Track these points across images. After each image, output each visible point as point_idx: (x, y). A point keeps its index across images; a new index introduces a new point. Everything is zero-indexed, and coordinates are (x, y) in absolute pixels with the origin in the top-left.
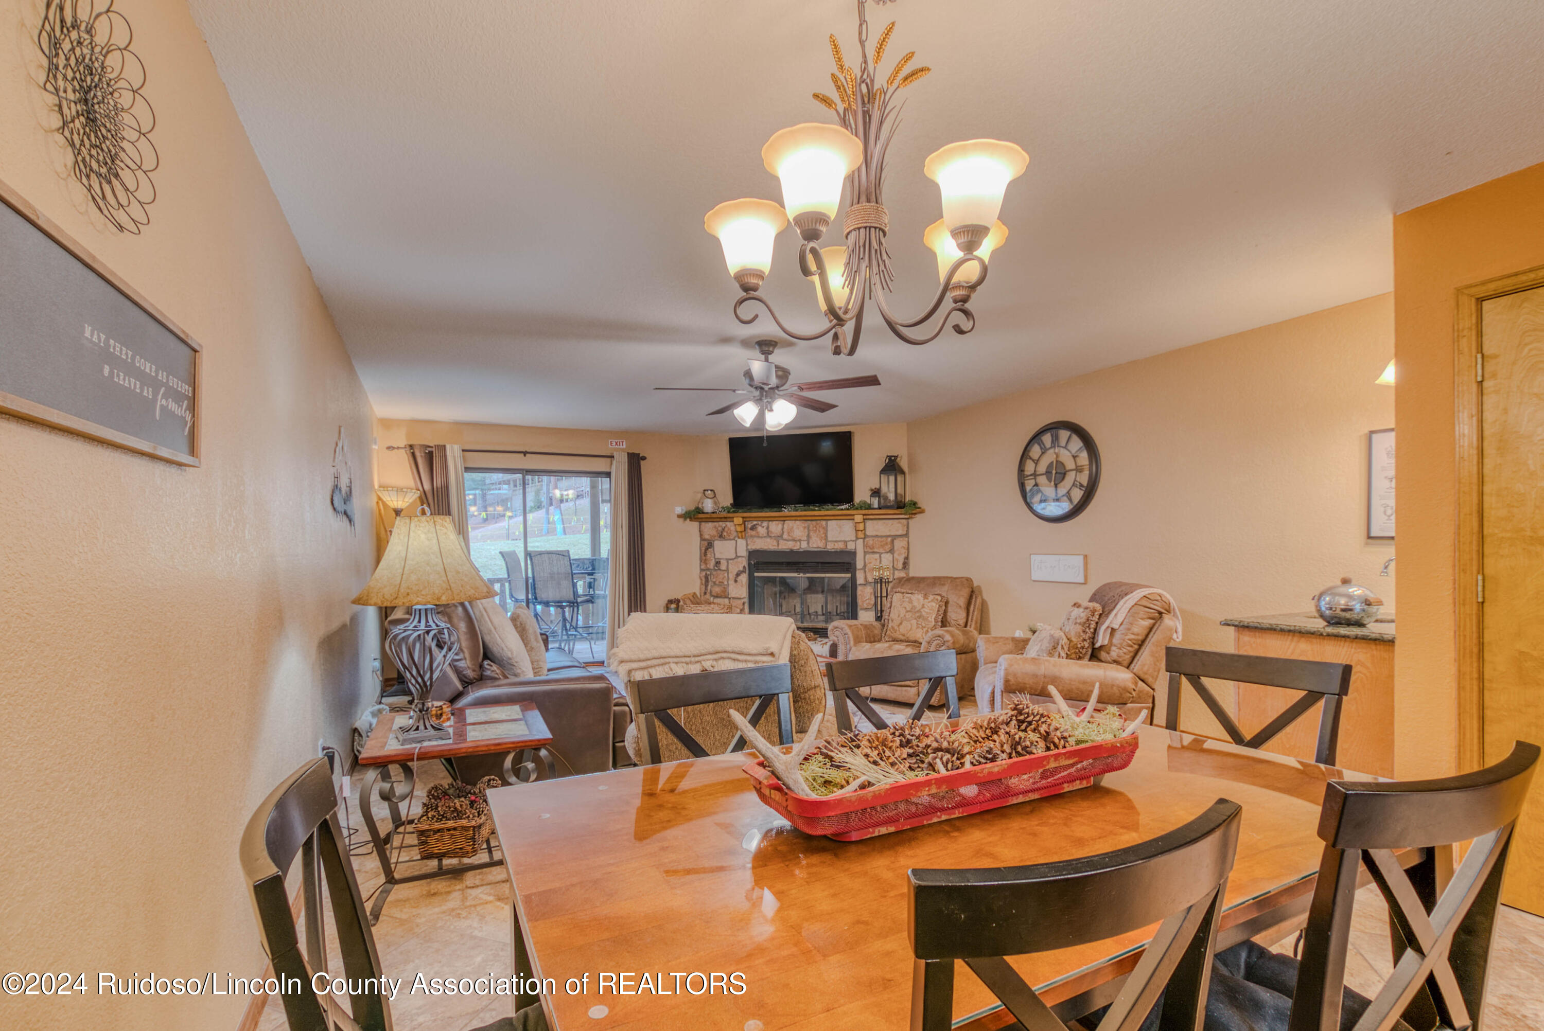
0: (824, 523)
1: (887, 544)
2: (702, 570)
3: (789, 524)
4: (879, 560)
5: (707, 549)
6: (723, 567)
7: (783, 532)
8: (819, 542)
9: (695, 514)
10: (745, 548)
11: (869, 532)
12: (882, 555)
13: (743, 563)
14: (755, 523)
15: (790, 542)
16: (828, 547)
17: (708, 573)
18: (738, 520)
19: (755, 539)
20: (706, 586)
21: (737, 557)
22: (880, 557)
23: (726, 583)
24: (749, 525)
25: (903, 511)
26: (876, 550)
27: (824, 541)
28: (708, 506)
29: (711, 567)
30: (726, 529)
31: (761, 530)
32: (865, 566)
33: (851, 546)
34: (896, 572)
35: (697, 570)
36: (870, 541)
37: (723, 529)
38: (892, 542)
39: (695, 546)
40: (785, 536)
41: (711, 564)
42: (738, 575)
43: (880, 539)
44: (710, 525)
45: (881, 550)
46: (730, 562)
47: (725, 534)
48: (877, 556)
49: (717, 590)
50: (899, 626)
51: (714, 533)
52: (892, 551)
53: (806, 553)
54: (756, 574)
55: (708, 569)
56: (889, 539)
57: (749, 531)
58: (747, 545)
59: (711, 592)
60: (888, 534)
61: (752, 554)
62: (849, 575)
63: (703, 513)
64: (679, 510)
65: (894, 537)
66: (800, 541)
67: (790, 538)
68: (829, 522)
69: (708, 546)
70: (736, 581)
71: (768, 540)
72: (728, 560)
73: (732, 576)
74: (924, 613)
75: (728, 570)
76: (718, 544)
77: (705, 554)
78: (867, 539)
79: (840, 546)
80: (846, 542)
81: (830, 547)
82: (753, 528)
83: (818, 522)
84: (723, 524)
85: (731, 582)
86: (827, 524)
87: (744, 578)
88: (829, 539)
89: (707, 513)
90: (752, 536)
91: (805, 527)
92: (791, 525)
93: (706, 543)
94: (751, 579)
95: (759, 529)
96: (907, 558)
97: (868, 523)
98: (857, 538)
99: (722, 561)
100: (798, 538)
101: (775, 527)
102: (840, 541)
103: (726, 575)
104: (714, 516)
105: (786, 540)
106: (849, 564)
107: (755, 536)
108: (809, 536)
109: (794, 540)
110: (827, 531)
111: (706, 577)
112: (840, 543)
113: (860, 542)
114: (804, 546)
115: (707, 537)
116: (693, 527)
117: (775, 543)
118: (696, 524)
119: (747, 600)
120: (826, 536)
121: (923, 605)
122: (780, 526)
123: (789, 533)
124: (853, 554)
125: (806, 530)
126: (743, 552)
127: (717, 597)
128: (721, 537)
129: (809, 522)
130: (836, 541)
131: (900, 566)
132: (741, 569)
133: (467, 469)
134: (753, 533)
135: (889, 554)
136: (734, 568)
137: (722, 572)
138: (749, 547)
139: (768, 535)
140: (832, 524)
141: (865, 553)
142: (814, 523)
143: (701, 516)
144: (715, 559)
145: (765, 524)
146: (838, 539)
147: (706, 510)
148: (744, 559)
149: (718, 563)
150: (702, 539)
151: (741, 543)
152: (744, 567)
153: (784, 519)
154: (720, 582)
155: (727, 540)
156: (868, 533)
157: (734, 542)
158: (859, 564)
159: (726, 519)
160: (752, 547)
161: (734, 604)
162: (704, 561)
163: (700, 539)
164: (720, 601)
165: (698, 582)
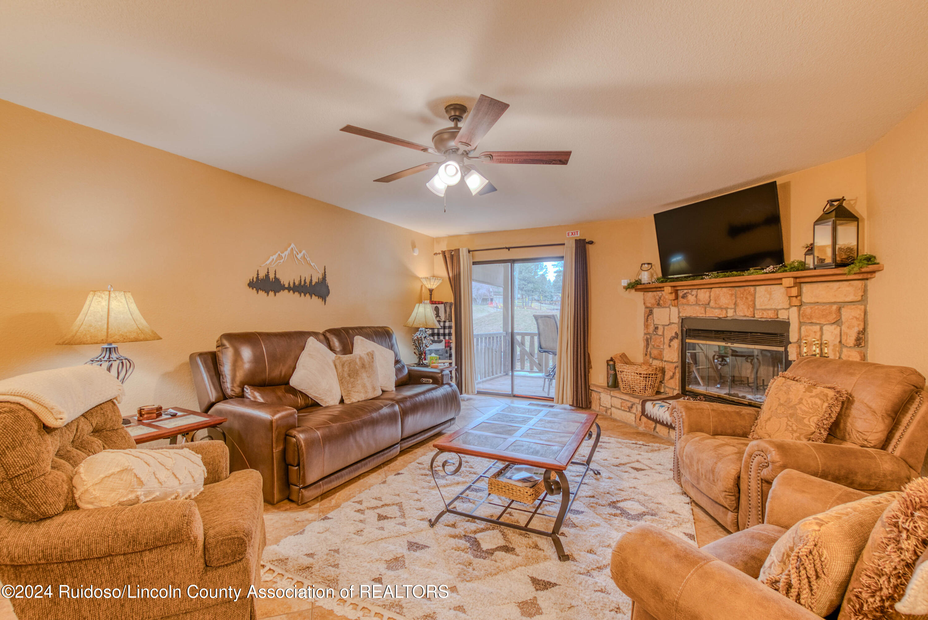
0: (752, 289)
1: (830, 313)
2: (645, 334)
3: (716, 291)
4: (819, 334)
5: (648, 316)
6: (660, 332)
7: (710, 300)
8: (746, 310)
9: (636, 286)
10: (677, 316)
11: (806, 298)
12: (824, 328)
13: (676, 329)
14: (685, 291)
15: (717, 310)
16: (756, 316)
17: (648, 337)
18: (667, 289)
19: (685, 307)
20: (647, 349)
21: (670, 324)
22: (821, 329)
23: (662, 347)
24: (680, 294)
25: (846, 270)
26: (814, 321)
27: (751, 309)
28: (645, 277)
29: (651, 332)
30: (662, 298)
31: (691, 298)
32: (800, 339)
33: (783, 316)
34: (845, 350)
35: (642, 335)
36: (807, 309)
37: (660, 298)
38: (839, 309)
39: (641, 311)
40: (712, 304)
41: (651, 329)
42: (671, 340)
43: (821, 307)
44: (650, 294)
45: (823, 321)
46: (666, 327)
47: (661, 302)
48: (818, 327)
49: (655, 352)
50: (766, 421)
51: (653, 301)
52: (838, 322)
54: (687, 341)
55: (649, 334)
56: (834, 307)
57: (682, 299)
58: (679, 312)
59: (650, 354)
60: (833, 300)
61: (683, 320)
62: (782, 349)
63: (641, 284)
64: (625, 283)
65: (841, 306)
66: (726, 309)
67: (717, 306)
68: (758, 288)
69: (650, 313)
70: (670, 346)
71: (697, 308)
72: (664, 326)
73: (667, 341)
74: (799, 411)
75: (663, 335)
76: (656, 311)
77: (647, 321)
78: (803, 308)
79: (770, 315)
80: (777, 311)
81: (758, 316)
82: (684, 297)
83: (746, 288)
84: (659, 294)
85: (666, 346)
86: (755, 290)
87: (676, 344)
88: (758, 307)
89: (644, 284)
90: (683, 304)
91: (732, 295)
92: (718, 292)
93: (648, 310)
94: (683, 345)
95: (690, 297)
96: (863, 331)
97: (806, 288)
98: (791, 306)
99: (659, 327)
100: (725, 306)
101: (703, 295)
102: (768, 310)
103: (662, 339)
104: (648, 286)
105: (712, 308)
106: (782, 335)
107: (686, 304)
108: (735, 304)
109: (721, 308)
110: (755, 298)
111: (647, 340)
112: (770, 312)
113: (795, 309)
114: (730, 313)
115: (649, 305)
116: (638, 297)
117: (703, 311)
118: (641, 294)
119: (679, 364)
120: (754, 303)
121: (801, 399)
122: (707, 294)
123: (715, 301)
124: (786, 324)
125: (734, 298)
126: (676, 319)
127: (655, 358)
128: (658, 304)
129: (737, 289)
130: (765, 310)
131: (851, 341)
132: (674, 335)
133: (474, 263)
134: (684, 301)
135: (834, 326)
136: (670, 334)
137: (660, 337)
138: (681, 315)
139: (697, 304)
140: (761, 290)
141: (801, 324)
142: (742, 289)
143: (639, 287)
144: (654, 325)
145: (694, 292)
146: (768, 307)
147: (643, 282)
148: (676, 325)
149: (656, 328)
150: (647, 307)
151: (674, 310)
152: (676, 333)
153: (710, 287)
154: (657, 346)
155: (663, 307)
156: (804, 300)
157: (668, 309)
158: (793, 336)
159: (661, 289)
160: (684, 314)
161: (667, 366)
162: (646, 326)
163: (644, 307)
164: (656, 363)
165: (642, 344)
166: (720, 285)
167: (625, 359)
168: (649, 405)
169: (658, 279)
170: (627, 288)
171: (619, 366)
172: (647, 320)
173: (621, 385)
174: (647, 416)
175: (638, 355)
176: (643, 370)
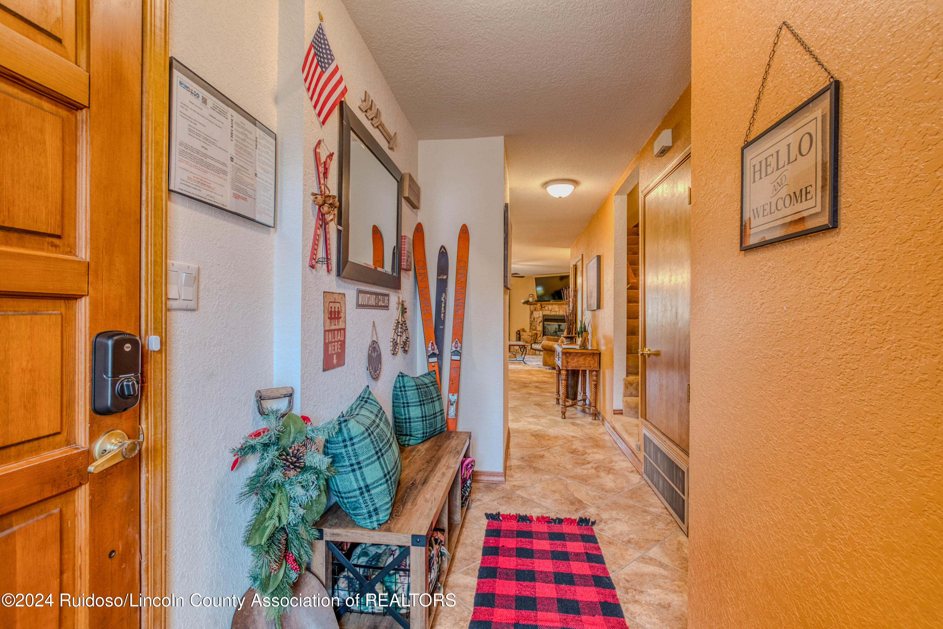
2: (530, 321)
3: (554, 306)
7: (552, 309)
8: (562, 312)
9: (527, 302)
10: (542, 314)
13: (541, 319)
14: (545, 306)
15: (554, 312)
18: (539, 304)
19: (544, 311)
20: (531, 326)
21: (539, 317)
23: (536, 326)
24: (543, 306)
28: (531, 300)
31: (546, 308)
37: (536, 308)
39: (528, 313)
41: (532, 320)
44: (532, 306)
49: (534, 328)
53: (559, 316)
57: (543, 308)
59: (532, 328)
61: (544, 316)
64: (523, 301)
69: (531, 313)
71: (548, 311)
72: (537, 318)
73: (538, 324)
75: (537, 321)
76: (534, 312)
84: (536, 306)
87: (541, 324)
89: (530, 302)
94: (544, 324)
101: (550, 307)
104: (532, 303)
105: (552, 311)
108: (559, 310)
111: (531, 323)
114: (558, 313)
115: (532, 310)
116: (527, 307)
117: (550, 313)
118: (529, 306)
119: (542, 330)
123: (554, 309)
126: (541, 316)
127: (534, 330)
128: (535, 310)
136: (539, 320)
137: (535, 322)
145: (547, 306)
149: (534, 319)
151: (541, 312)
153: (552, 304)
154: (534, 325)
155: (537, 311)
157: (539, 312)
159: (536, 304)
160: (544, 314)
161: (538, 332)
162: (531, 318)
163: (529, 311)
164: (534, 332)
165: (529, 325)
166: (555, 304)
167: (524, 330)
168: (533, 345)
169: (536, 301)
170: (524, 303)
171: (522, 333)
172: (531, 316)
173: (522, 340)
174: (533, 349)
175: (528, 330)
176: (530, 334)
